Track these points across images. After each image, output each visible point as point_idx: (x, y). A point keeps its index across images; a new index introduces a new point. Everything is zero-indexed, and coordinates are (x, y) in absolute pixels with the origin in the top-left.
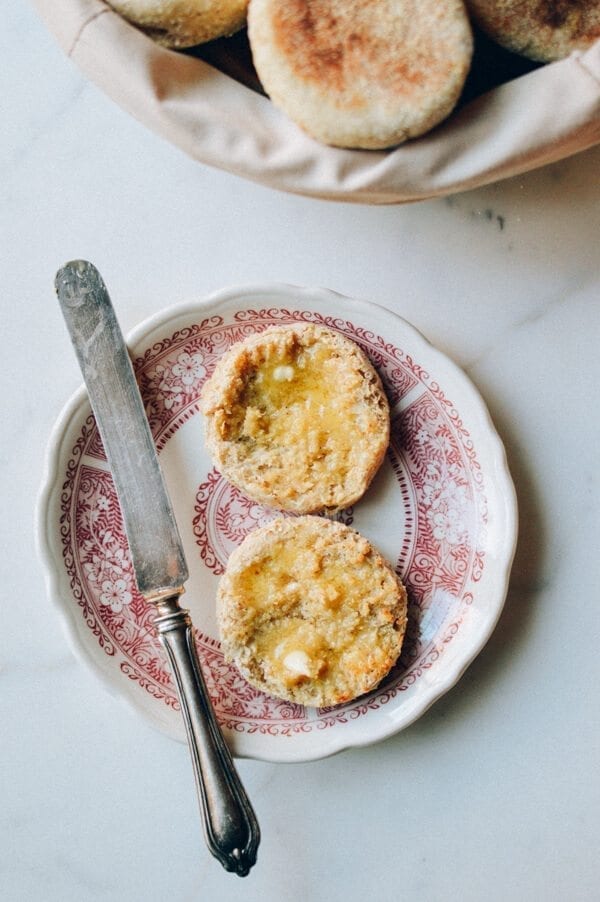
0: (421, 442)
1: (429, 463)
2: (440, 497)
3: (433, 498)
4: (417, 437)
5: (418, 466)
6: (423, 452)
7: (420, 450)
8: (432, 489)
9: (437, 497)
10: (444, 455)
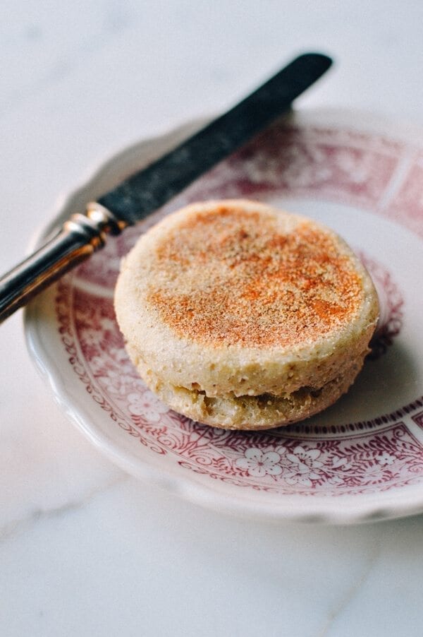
0: (378, 457)
1: (349, 461)
2: (300, 463)
3: (303, 457)
4: (386, 455)
5: (347, 450)
6: (365, 457)
7: (368, 455)
8: (313, 458)
9: (301, 460)
10: (357, 474)
